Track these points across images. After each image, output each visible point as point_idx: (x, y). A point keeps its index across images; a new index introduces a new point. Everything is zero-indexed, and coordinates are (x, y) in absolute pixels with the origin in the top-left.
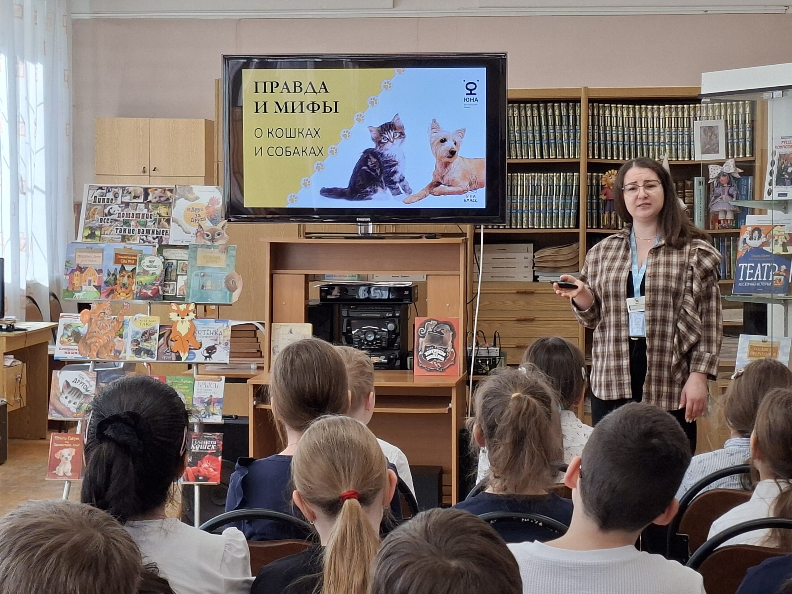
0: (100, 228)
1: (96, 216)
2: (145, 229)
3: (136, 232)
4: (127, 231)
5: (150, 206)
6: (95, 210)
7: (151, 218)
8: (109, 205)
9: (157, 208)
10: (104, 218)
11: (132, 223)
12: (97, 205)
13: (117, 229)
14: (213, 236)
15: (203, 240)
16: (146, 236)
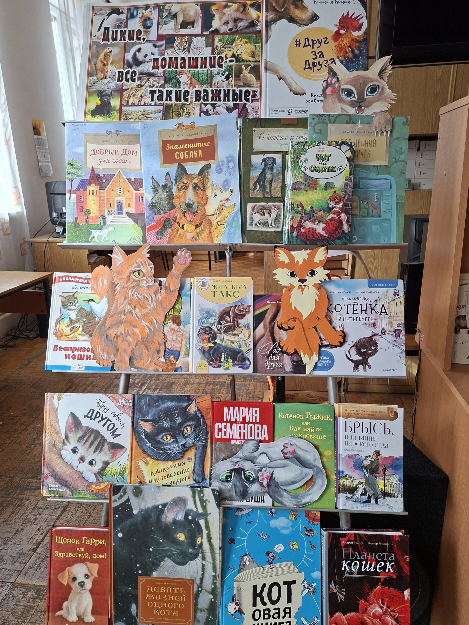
0: (121, 91)
1: (110, 67)
2: (209, 90)
3: (192, 97)
4: (173, 95)
5: (217, 42)
6: (106, 56)
7: (221, 66)
8: (134, 44)
9: (232, 43)
10: (125, 72)
11: (184, 79)
12: (112, 45)
13: (153, 92)
14: (361, 94)
15: (339, 105)
16: (213, 105)
